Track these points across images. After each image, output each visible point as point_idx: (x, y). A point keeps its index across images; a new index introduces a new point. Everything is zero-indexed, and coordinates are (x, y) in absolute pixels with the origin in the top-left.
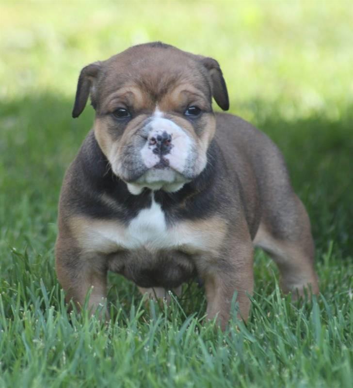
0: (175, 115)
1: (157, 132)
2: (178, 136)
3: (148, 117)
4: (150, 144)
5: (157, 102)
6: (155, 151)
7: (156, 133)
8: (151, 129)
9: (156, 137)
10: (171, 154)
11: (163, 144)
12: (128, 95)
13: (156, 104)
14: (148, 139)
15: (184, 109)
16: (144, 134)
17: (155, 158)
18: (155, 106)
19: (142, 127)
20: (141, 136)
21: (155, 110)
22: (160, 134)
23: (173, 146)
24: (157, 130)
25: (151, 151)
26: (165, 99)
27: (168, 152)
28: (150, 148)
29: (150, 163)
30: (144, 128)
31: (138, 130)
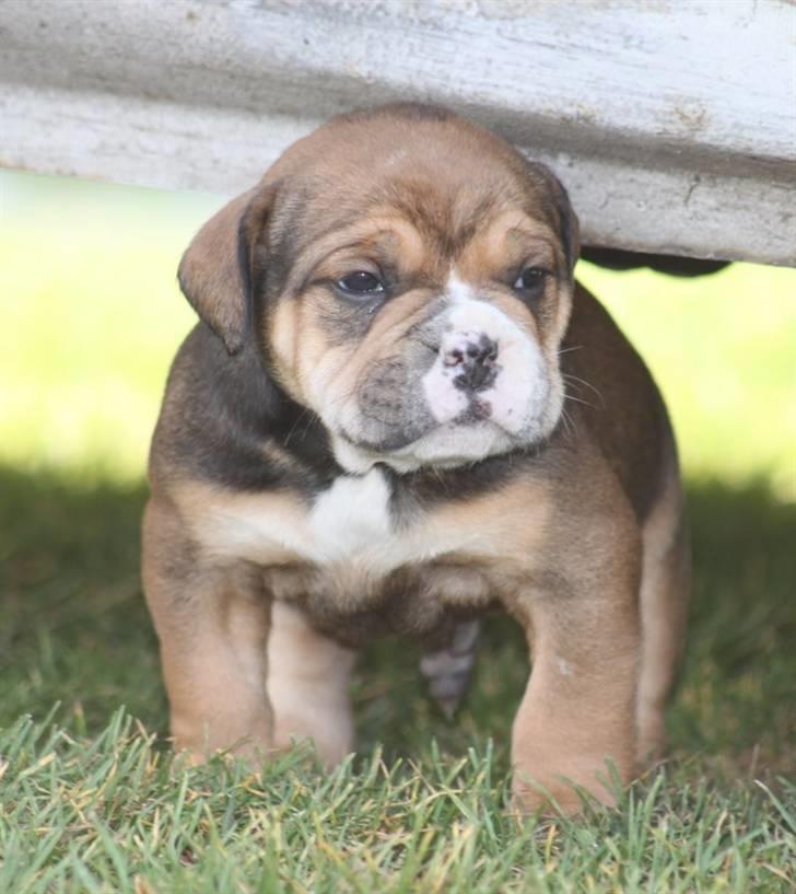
0: (495, 290)
1: (466, 334)
2: (510, 343)
3: (436, 295)
4: (447, 365)
5: (452, 259)
6: (461, 383)
7: (464, 338)
8: (449, 328)
9: (463, 348)
10: (495, 388)
11: (479, 366)
12: (381, 239)
13: (451, 265)
14: (441, 351)
15: (514, 273)
16: (428, 338)
17: (460, 398)
18: (448, 268)
19: (425, 320)
20: (423, 343)
21: (448, 279)
22: (475, 339)
23: (501, 368)
24: (465, 330)
25: (448, 382)
26: (471, 252)
27: (490, 384)
28: (446, 374)
29: (446, 411)
30: (429, 324)
31: (415, 328)
